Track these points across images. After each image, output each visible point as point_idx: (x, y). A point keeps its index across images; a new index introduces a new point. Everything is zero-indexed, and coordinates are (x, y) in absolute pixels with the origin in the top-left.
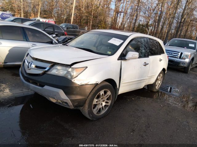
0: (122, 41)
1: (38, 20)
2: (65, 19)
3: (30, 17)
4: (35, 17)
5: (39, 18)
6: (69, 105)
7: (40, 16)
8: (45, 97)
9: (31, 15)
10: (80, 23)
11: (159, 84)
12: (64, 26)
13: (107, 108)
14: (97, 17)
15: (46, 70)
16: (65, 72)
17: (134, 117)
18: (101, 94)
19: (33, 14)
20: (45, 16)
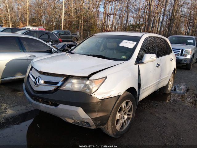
0: (135, 43)
1: (28, 29)
2: (55, 25)
3: (19, 26)
4: (24, 26)
5: (28, 27)
6: (91, 124)
7: (29, 25)
8: (60, 117)
9: (20, 24)
10: (71, 28)
11: (171, 85)
12: (56, 33)
13: (129, 121)
14: (87, 22)
15: (59, 85)
16: (83, 86)
17: (159, 127)
18: (123, 107)
19: (22, 24)
20: (34, 24)
